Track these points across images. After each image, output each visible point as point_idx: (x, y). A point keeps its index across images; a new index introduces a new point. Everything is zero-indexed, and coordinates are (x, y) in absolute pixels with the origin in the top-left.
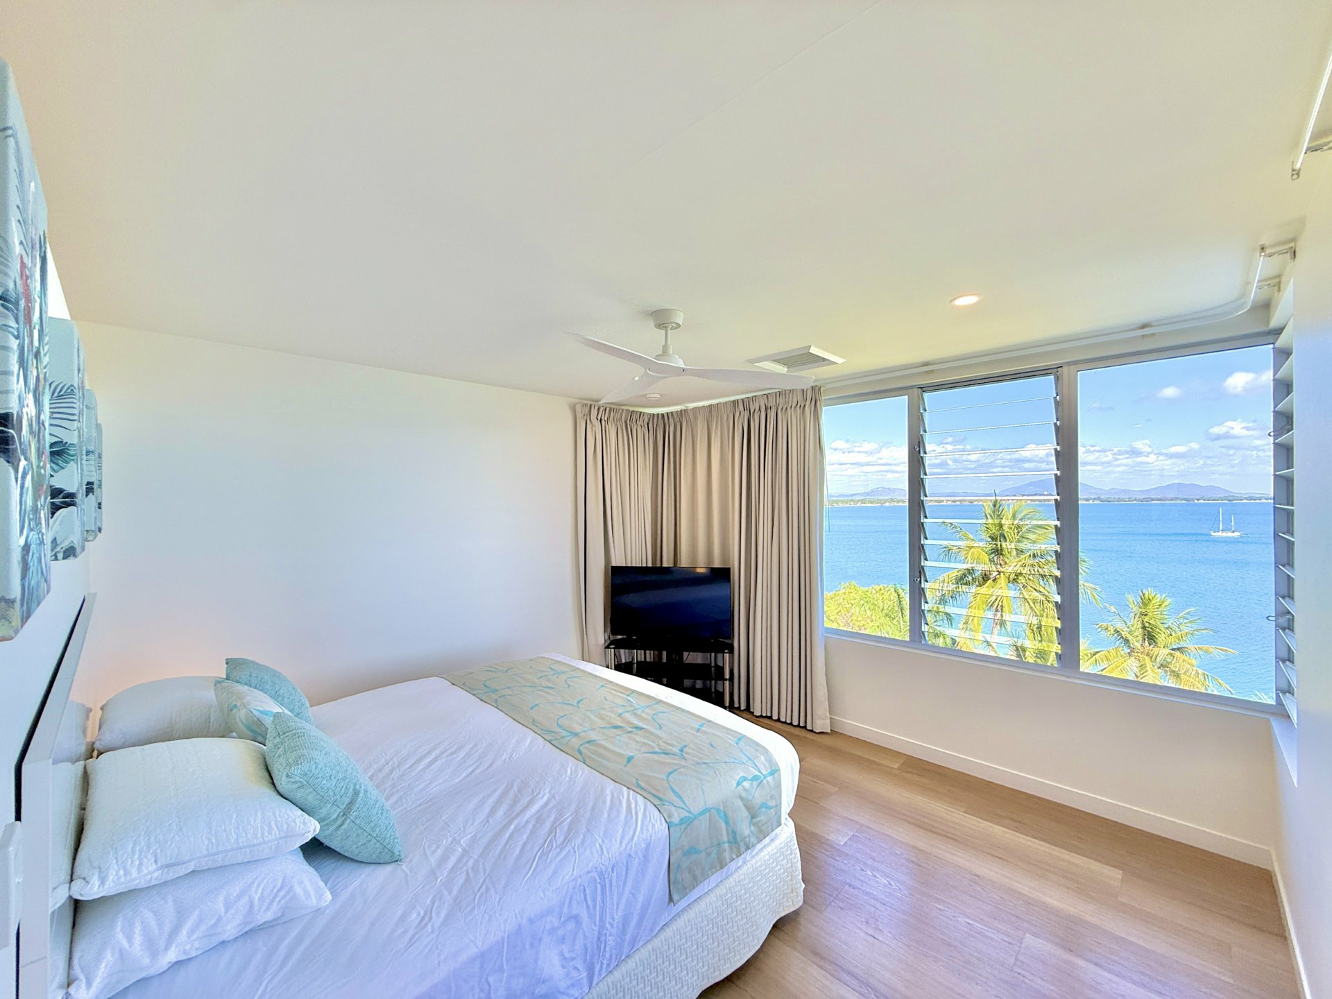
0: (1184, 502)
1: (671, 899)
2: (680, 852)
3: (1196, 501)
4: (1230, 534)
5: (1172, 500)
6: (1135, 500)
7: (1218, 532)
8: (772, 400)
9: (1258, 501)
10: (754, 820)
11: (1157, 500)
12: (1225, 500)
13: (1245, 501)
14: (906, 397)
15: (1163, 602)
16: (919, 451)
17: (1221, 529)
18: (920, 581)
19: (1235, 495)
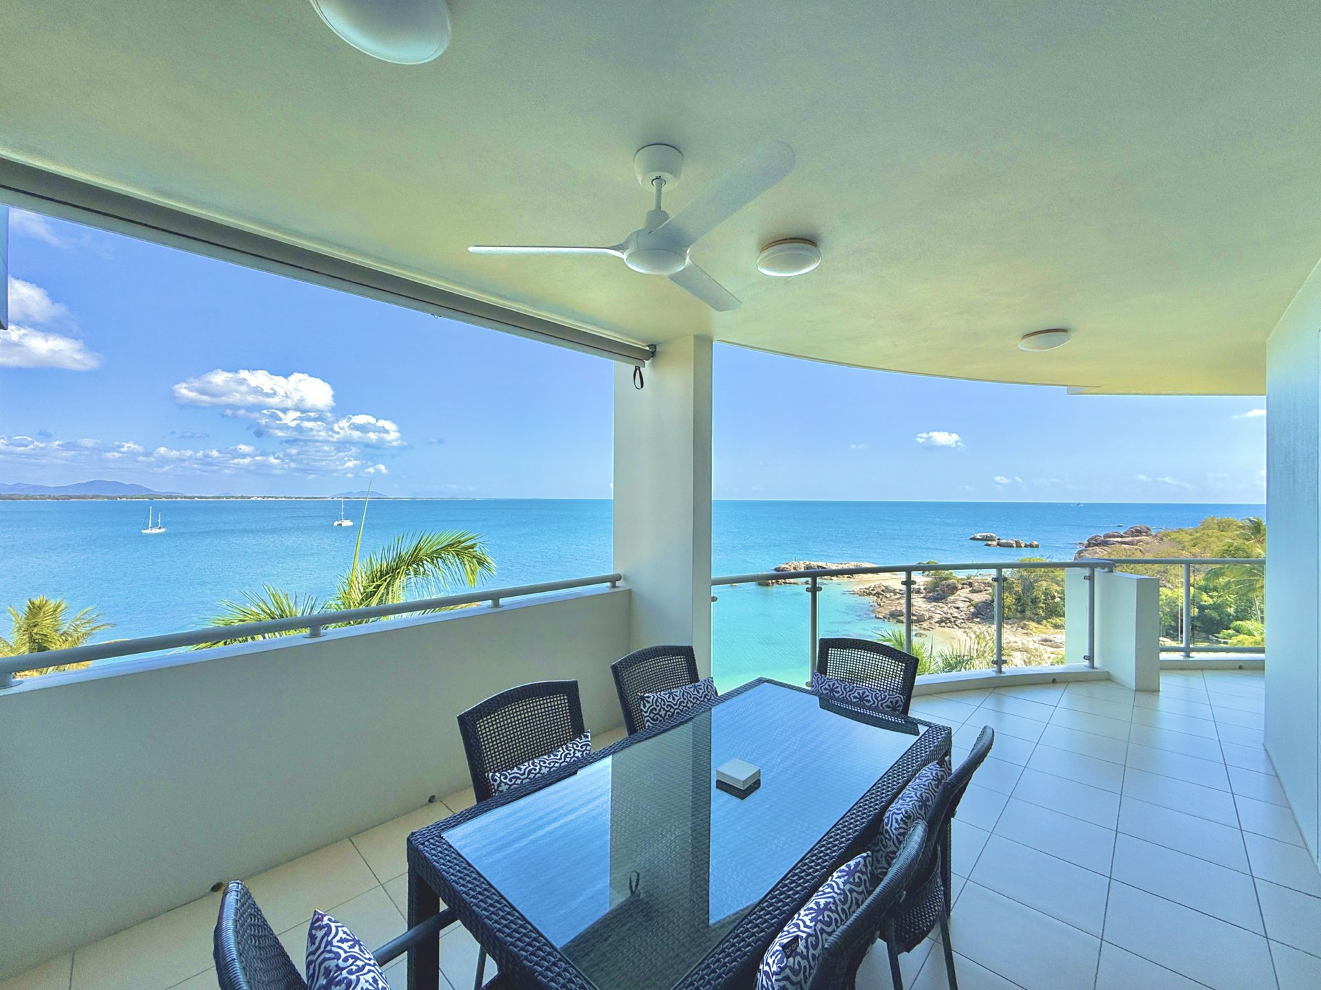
0: (106, 500)
3: (118, 499)
4: (158, 531)
5: (93, 498)
6: (49, 498)
7: (148, 529)
9: (174, 500)
11: (77, 498)
12: (147, 498)
13: (164, 499)
15: (58, 607)
17: (150, 526)
19: (155, 494)
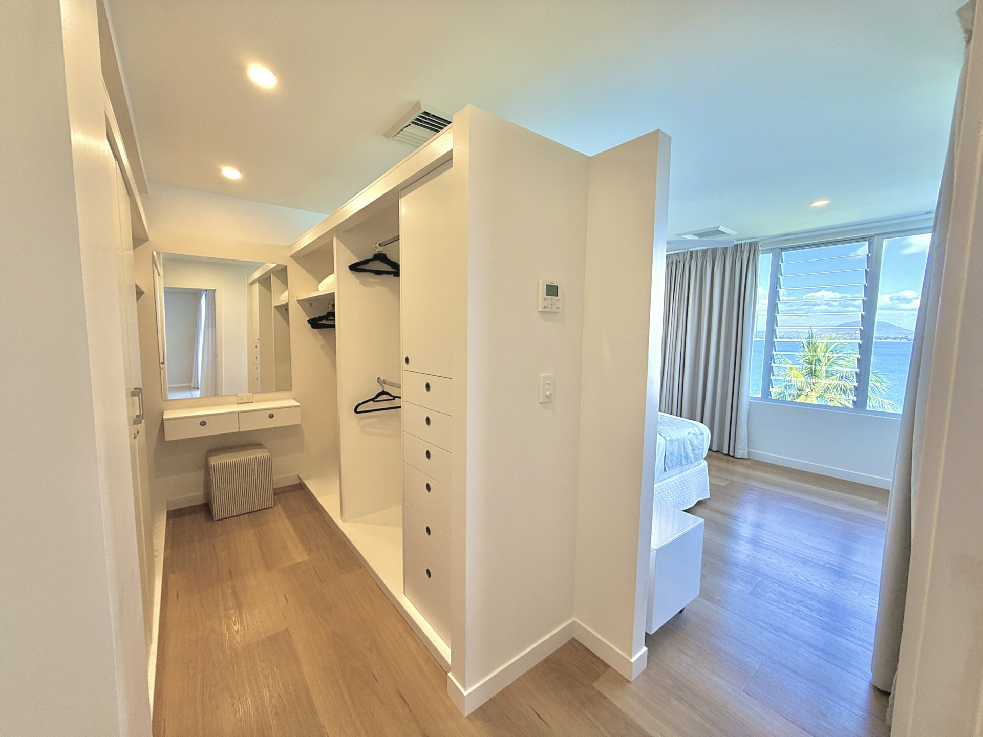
1: (665, 470)
2: (669, 452)
8: (681, 258)
10: (694, 452)
14: (771, 254)
16: (777, 287)
18: (771, 363)
